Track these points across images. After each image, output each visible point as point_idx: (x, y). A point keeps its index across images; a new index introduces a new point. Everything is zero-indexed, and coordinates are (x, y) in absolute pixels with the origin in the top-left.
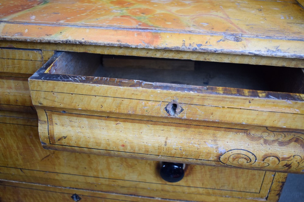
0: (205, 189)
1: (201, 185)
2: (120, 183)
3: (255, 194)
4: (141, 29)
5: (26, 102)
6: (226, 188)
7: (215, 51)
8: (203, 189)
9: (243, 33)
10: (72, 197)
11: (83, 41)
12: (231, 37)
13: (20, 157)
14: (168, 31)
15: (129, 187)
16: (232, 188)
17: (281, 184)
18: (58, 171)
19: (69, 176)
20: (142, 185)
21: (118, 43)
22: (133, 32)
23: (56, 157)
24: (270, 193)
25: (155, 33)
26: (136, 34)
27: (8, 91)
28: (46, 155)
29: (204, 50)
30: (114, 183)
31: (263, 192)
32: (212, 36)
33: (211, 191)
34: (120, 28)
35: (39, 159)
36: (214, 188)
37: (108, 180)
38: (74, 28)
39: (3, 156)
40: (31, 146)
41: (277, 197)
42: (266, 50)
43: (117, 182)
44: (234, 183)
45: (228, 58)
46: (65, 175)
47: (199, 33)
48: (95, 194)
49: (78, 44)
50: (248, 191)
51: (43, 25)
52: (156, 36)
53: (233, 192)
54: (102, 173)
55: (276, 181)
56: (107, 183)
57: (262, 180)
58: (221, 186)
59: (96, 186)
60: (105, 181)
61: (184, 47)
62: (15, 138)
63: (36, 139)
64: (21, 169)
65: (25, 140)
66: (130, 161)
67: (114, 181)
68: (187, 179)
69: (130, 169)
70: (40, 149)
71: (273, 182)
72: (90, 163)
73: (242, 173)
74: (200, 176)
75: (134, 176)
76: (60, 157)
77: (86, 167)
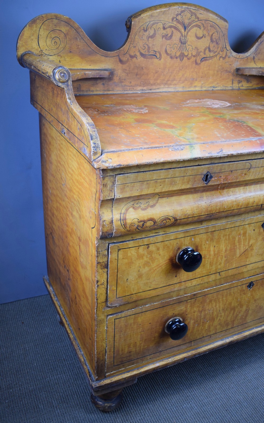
10: (248, 286)
18: (248, 263)
19: (254, 265)
23: (251, 250)
27: (250, 195)
40: (236, 246)
46: (251, 266)
62: (227, 242)
63: (243, 237)
64: (219, 273)
65: (235, 241)
70: (242, 245)
76: (254, 248)
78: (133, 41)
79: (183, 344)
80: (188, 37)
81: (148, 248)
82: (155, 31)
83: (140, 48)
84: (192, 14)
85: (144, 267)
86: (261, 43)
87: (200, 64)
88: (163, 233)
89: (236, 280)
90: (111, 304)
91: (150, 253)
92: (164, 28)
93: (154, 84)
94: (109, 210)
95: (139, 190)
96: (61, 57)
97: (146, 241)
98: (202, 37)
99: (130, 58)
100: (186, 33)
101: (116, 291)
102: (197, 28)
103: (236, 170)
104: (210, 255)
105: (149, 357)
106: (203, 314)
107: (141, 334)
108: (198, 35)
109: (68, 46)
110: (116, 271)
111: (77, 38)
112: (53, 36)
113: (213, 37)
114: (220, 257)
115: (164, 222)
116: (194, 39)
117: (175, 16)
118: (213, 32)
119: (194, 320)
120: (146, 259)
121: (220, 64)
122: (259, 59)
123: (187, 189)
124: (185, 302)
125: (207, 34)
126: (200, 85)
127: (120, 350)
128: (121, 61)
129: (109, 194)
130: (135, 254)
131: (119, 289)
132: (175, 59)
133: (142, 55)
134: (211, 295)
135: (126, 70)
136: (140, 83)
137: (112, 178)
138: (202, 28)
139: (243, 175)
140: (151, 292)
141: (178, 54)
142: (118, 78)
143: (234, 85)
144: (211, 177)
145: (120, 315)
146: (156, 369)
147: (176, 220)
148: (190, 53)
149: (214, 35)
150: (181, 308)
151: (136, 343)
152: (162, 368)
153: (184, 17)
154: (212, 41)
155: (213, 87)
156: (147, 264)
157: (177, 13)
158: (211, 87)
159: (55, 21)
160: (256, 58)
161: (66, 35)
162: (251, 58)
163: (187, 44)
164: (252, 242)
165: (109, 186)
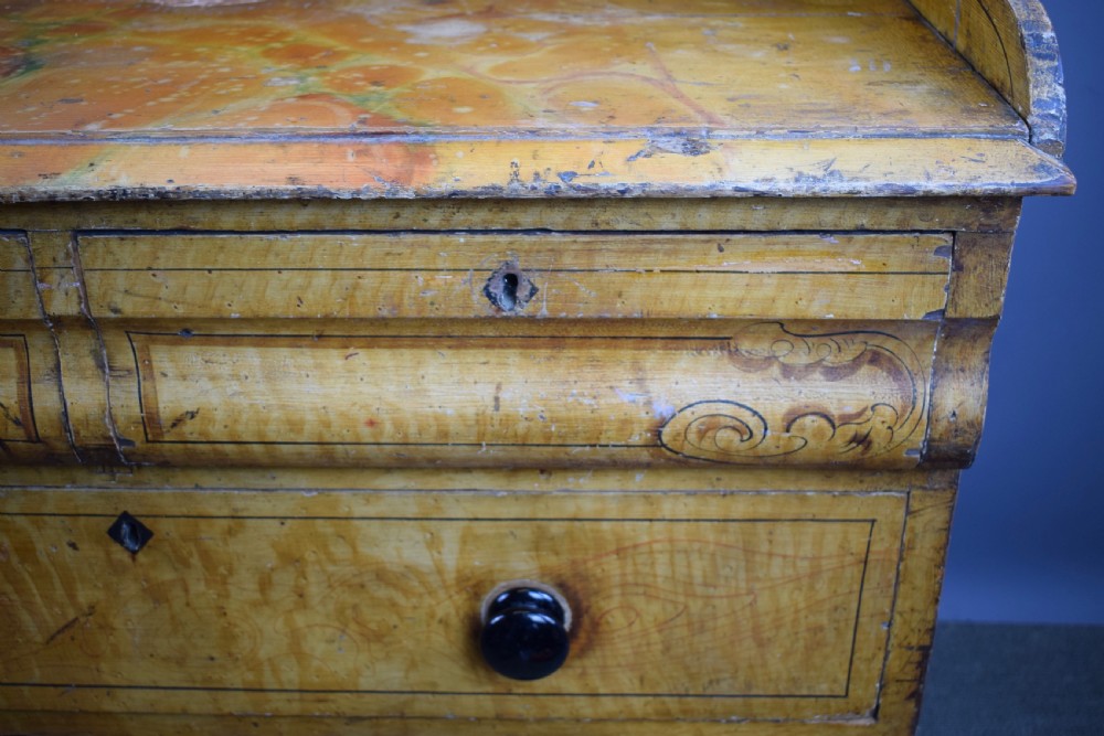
0: (650, 698)
1: (637, 682)
2: (344, 703)
3: (832, 701)
4: (366, 134)
6: (724, 688)
7: (623, 192)
8: (643, 699)
9: (712, 126)
11: (170, 187)
12: (674, 140)
14: (457, 135)
15: (377, 718)
16: (749, 685)
17: (916, 656)
18: (112, 681)
19: (152, 694)
20: (423, 705)
21: (291, 187)
22: (340, 145)
23: (101, 627)
24: (885, 694)
25: (415, 144)
26: (350, 151)
28: (62, 623)
29: (586, 190)
30: (321, 706)
31: (860, 692)
32: (610, 142)
33: (672, 703)
34: (294, 136)
35: (39, 638)
36: (683, 693)
37: (297, 695)
38: (136, 149)
40: (5, 593)
41: (911, 706)
42: (791, 176)
43: (333, 701)
44: (751, 667)
45: (674, 215)
46: (138, 695)
47: (566, 134)
49: (154, 201)
50: (805, 692)
51: (28, 142)
52: (420, 154)
53: (755, 701)
54: (275, 671)
55: (900, 646)
56: (296, 708)
57: (849, 647)
58: (706, 680)
59: (256, 725)
60: (289, 701)
61: (516, 185)
63: (21, 561)
66: (373, 618)
67: (320, 701)
68: (584, 668)
69: (374, 647)
70: (38, 599)
71: (887, 653)
72: (228, 636)
73: (778, 628)
74: (628, 651)
75: (391, 674)
76: (117, 623)
77: (215, 655)
164: (85, 595)
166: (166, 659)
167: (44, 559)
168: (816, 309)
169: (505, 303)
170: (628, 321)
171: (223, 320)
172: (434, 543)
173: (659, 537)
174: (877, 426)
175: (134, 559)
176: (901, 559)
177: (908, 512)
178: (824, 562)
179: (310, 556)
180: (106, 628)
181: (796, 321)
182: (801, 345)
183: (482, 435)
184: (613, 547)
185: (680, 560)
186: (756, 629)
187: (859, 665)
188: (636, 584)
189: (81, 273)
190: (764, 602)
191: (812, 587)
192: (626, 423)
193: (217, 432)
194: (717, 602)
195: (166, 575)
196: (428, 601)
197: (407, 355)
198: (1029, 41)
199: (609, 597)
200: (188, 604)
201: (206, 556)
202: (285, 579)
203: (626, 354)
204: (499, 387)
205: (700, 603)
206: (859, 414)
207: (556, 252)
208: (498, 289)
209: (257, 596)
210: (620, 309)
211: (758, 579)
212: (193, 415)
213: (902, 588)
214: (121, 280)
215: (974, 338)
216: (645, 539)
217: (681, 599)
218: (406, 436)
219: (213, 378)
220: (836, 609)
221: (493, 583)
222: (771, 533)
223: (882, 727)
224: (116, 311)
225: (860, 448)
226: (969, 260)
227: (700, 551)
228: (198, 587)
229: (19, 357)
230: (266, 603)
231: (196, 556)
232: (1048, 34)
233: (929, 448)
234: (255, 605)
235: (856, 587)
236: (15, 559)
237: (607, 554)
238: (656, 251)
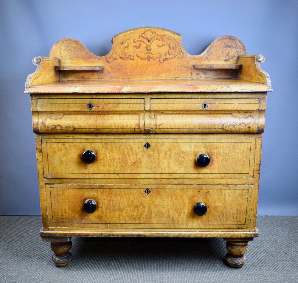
1: (218, 171)
2: (175, 176)
4: (189, 86)
5: (132, 126)
6: (231, 172)
8: (219, 174)
10: (145, 191)
13: (119, 165)
15: (179, 178)
16: (235, 171)
17: (258, 166)
18: (140, 172)
20: (186, 176)
22: (186, 87)
23: (140, 162)
24: (254, 173)
27: (124, 121)
28: (134, 162)
29: (216, 91)
30: (171, 176)
31: (251, 173)
33: (223, 175)
35: (130, 165)
36: (225, 173)
38: (161, 87)
39: (109, 165)
40: (126, 157)
41: (258, 175)
43: (173, 175)
44: (235, 168)
46: (143, 175)
48: (159, 186)
50: (243, 173)
52: (196, 88)
53: (235, 174)
54: (165, 170)
55: (256, 164)
56: (167, 177)
57: (249, 164)
58: (228, 171)
59: (160, 180)
60: (166, 175)
61: (207, 91)
62: (119, 152)
63: (130, 151)
64: (117, 174)
65: (124, 153)
66: (181, 160)
67: (171, 175)
68: (211, 168)
69: (180, 165)
70: (131, 158)
71: (254, 165)
72: (159, 164)
73: (238, 161)
74: (217, 165)
75: (182, 170)
76: (143, 162)
77: (156, 167)
78: (114, 50)
79: (101, 223)
80: (151, 46)
81: (64, 145)
82: (128, 44)
83: (119, 54)
84: (152, 32)
85: (63, 157)
86: (211, 48)
87: (163, 62)
88: (73, 138)
89: (134, 184)
90: (46, 176)
91: (66, 148)
92: (134, 42)
93: (131, 75)
94: (37, 118)
95: (50, 108)
96: (73, 60)
97: (62, 140)
98: (162, 46)
99: (113, 60)
100: (150, 44)
101: (48, 168)
102: (157, 41)
103: (109, 104)
104: (107, 159)
105: (76, 225)
106: (111, 203)
107: (68, 204)
108: (159, 45)
109: (76, 54)
110: (47, 155)
111: (81, 50)
112: (68, 49)
113: (171, 45)
114: (115, 162)
115: (67, 128)
116: (157, 47)
117: (141, 35)
118: (170, 42)
119: (105, 206)
120: (64, 152)
121: (179, 62)
122: (212, 59)
123: (79, 111)
124: (96, 190)
125: (165, 44)
126: (165, 76)
127: (56, 211)
128: (108, 62)
129: (35, 108)
130: (57, 147)
131: (50, 167)
132: (144, 60)
133: (121, 58)
134: (115, 190)
135: (111, 67)
136: (122, 74)
137: (36, 100)
138: (161, 41)
139: (115, 107)
140: (70, 174)
141: (146, 57)
142: (107, 71)
143: (193, 76)
144: (93, 106)
145: (53, 186)
146: (80, 235)
147: (75, 128)
148: (155, 56)
149: (170, 44)
150: (93, 193)
151: (66, 210)
152: (85, 236)
153: (147, 35)
154: (170, 48)
155: (176, 77)
156: (64, 155)
157: (141, 33)
158: (174, 77)
159: (69, 42)
160: (209, 58)
161: (75, 49)
162: (204, 58)
163: (151, 51)
164: (139, 157)
165: (34, 104)
166: (149, 168)
167: (134, 150)
168: (243, 109)
169: (204, 108)
170: (219, 110)
171: (168, 111)
172: (190, 147)
173: (222, 146)
174: (251, 126)
175: (147, 150)
176: (255, 149)
177: (256, 141)
178: (245, 150)
179: (173, 149)
180: (141, 162)
181: (240, 110)
182: (241, 114)
183: (200, 127)
184: (215, 147)
185: (225, 149)
186: (235, 161)
187: (250, 168)
188: (219, 154)
189: (151, 104)
190: (236, 157)
191: (243, 154)
192: (219, 125)
193: (165, 127)
194: (230, 156)
195: (151, 153)
196: (189, 157)
197: (190, 116)
198: (266, 76)
199: (215, 156)
200: (154, 158)
201: (158, 149)
202: (169, 153)
203: (219, 116)
204: (202, 120)
205: (227, 157)
206: (249, 124)
207: (211, 101)
208: (203, 106)
209: (164, 156)
210: (218, 109)
211: (236, 153)
212: (162, 124)
213: (256, 154)
214: (155, 105)
215: (263, 113)
216: (220, 146)
217: (225, 156)
218: (190, 127)
219: (165, 119)
220: (247, 158)
221: (198, 153)
222: (237, 145)
223: (254, 179)
224: (154, 109)
225: (249, 129)
226: (261, 102)
227: (227, 148)
228: (156, 155)
229: (139, 117)
230: (165, 157)
231: (156, 149)
232: (268, 76)
233: (258, 129)
234: (164, 158)
235: (249, 154)
236: (129, 150)
237: (215, 148)
238: (223, 101)
